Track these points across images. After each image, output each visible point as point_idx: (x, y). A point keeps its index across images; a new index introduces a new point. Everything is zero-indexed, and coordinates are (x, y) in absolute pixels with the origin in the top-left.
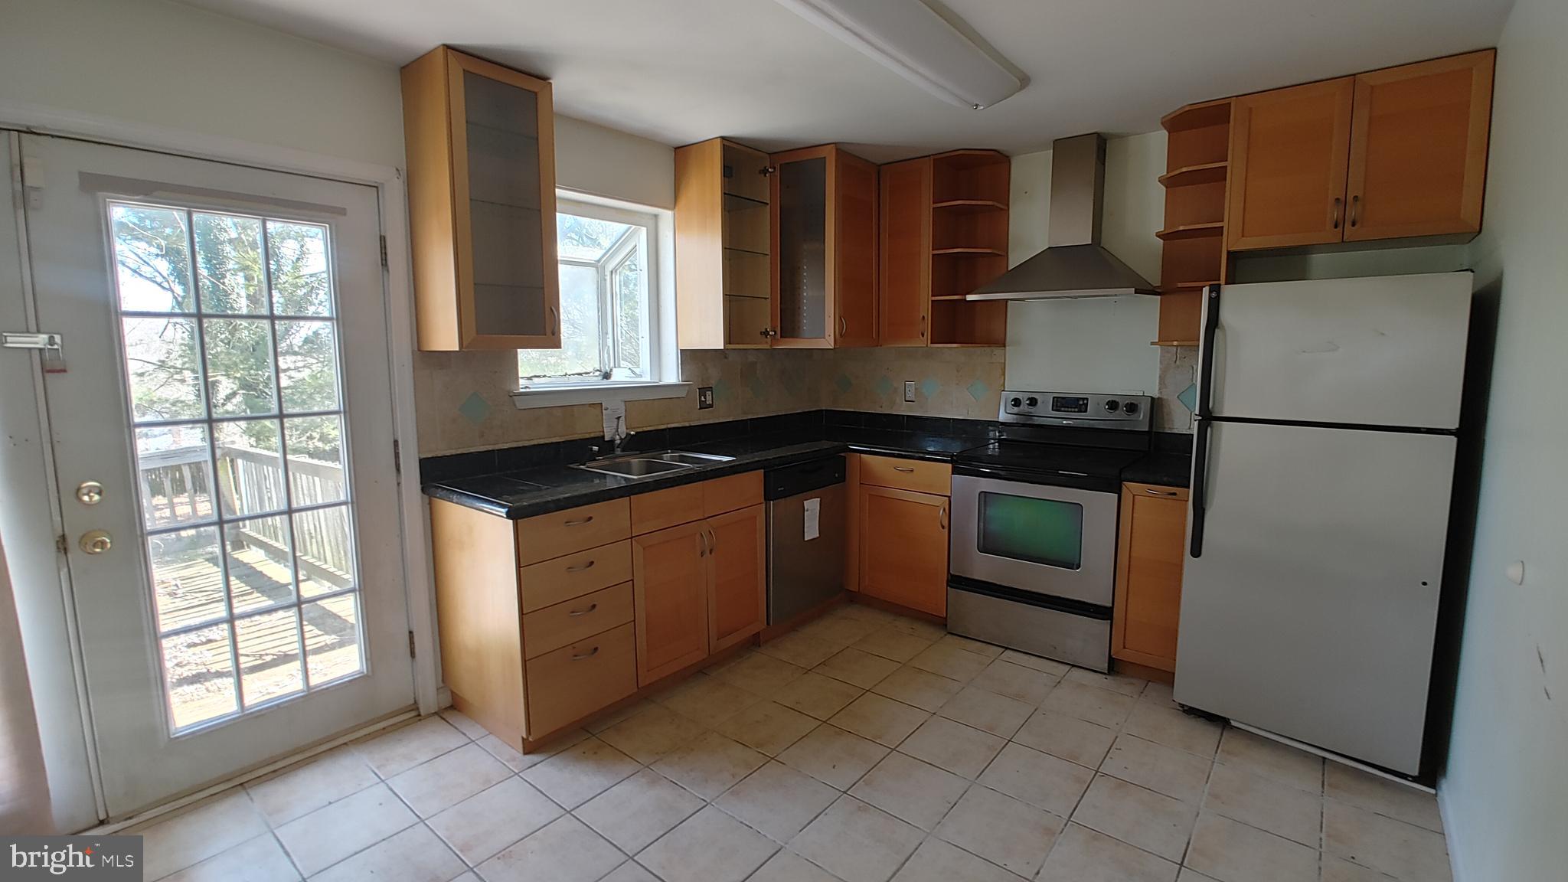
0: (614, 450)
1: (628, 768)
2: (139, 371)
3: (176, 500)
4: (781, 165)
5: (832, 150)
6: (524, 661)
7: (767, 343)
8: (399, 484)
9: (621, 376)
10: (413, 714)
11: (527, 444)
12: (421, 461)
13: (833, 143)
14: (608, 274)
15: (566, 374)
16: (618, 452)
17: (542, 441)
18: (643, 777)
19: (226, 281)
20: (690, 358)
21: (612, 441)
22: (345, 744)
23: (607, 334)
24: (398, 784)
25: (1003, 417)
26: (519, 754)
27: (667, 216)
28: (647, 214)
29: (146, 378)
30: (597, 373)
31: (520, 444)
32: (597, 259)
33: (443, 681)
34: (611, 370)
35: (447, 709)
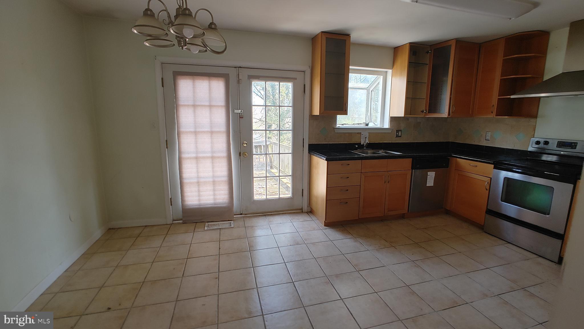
0: (363, 148)
1: (350, 237)
2: (256, 122)
3: (260, 157)
4: (434, 49)
5: (454, 41)
6: (326, 200)
7: (423, 115)
8: (303, 150)
9: (371, 125)
10: (301, 211)
11: (337, 143)
12: (309, 144)
13: (455, 39)
14: (370, 92)
15: (354, 124)
16: (365, 148)
17: (342, 143)
18: (353, 239)
19: (276, 96)
20: (393, 119)
21: (364, 145)
22: (286, 213)
23: (368, 111)
24: (295, 224)
25: (530, 149)
26: (323, 226)
27: (390, 71)
28: (383, 71)
29: (257, 123)
30: (364, 124)
31: (335, 143)
32: (367, 87)
33: (309, 204)
34: (369, 123)
35: (309, 212)
